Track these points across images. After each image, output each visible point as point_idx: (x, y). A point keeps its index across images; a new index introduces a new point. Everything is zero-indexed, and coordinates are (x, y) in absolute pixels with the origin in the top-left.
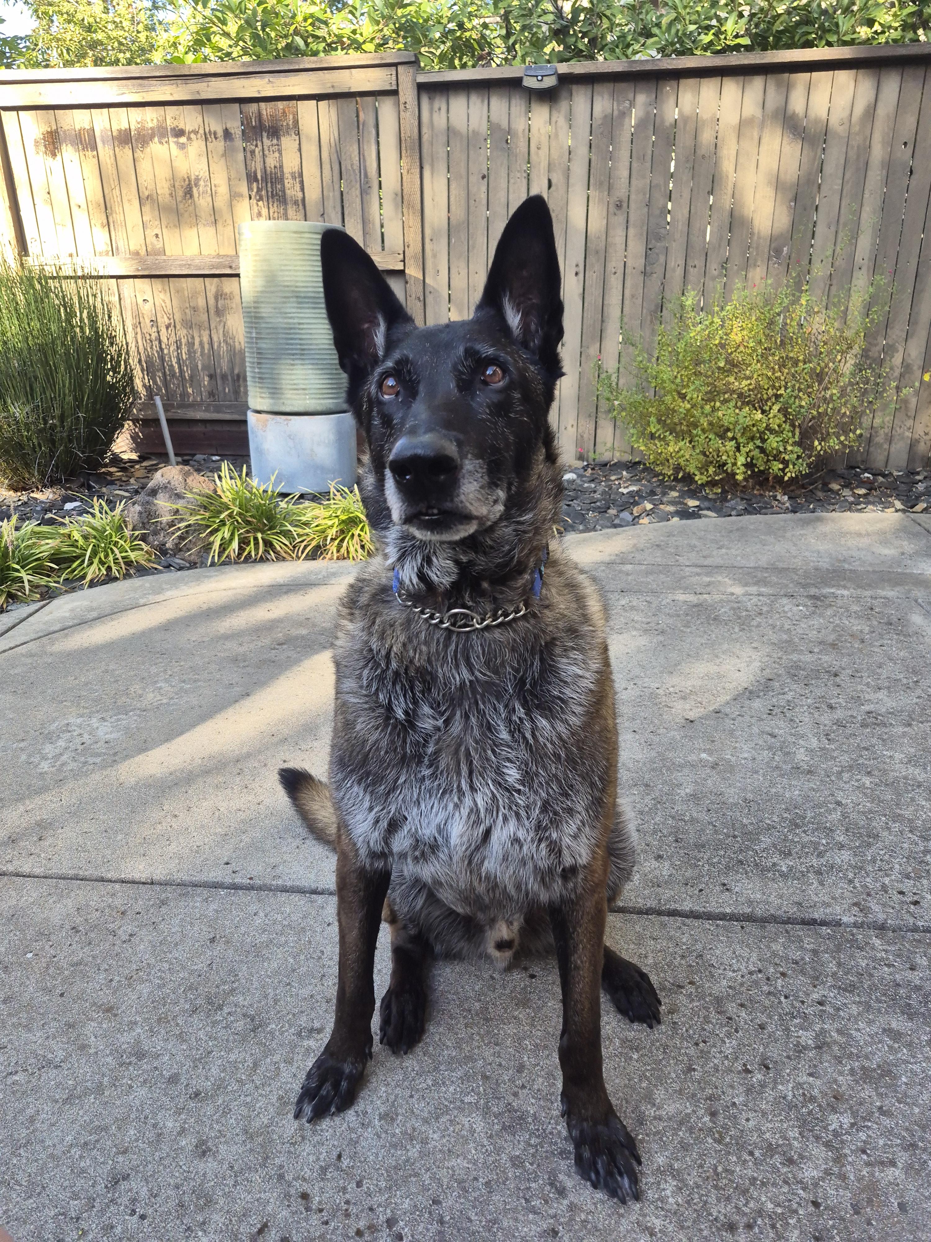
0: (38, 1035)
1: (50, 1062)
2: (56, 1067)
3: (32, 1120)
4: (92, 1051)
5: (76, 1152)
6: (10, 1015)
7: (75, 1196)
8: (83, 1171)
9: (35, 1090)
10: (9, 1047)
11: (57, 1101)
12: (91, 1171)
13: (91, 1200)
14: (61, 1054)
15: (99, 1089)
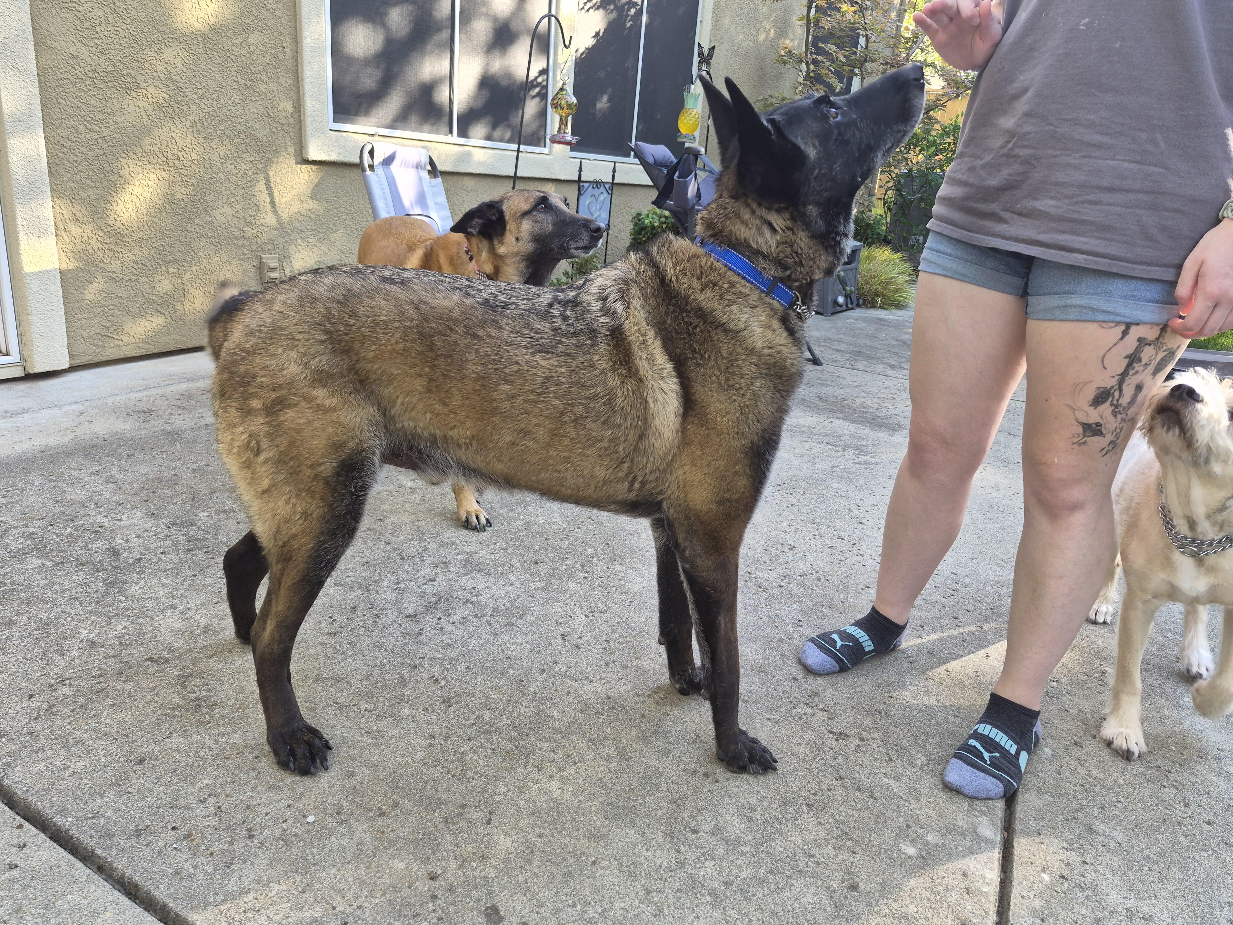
0: (338, 732)
1: (340, 708)
2: (337, 703)
3: (367, 678)
4: (308, 704)
5: (349, 653)
6: (353, 759)
7: (359, 635)
8: (350, 644)
9: (356, 694)
10: (363, 732)
11: (347, 682)
12: (346, 641)
13: (352, 630)
14: (330, 711)
15: (316, 679)
